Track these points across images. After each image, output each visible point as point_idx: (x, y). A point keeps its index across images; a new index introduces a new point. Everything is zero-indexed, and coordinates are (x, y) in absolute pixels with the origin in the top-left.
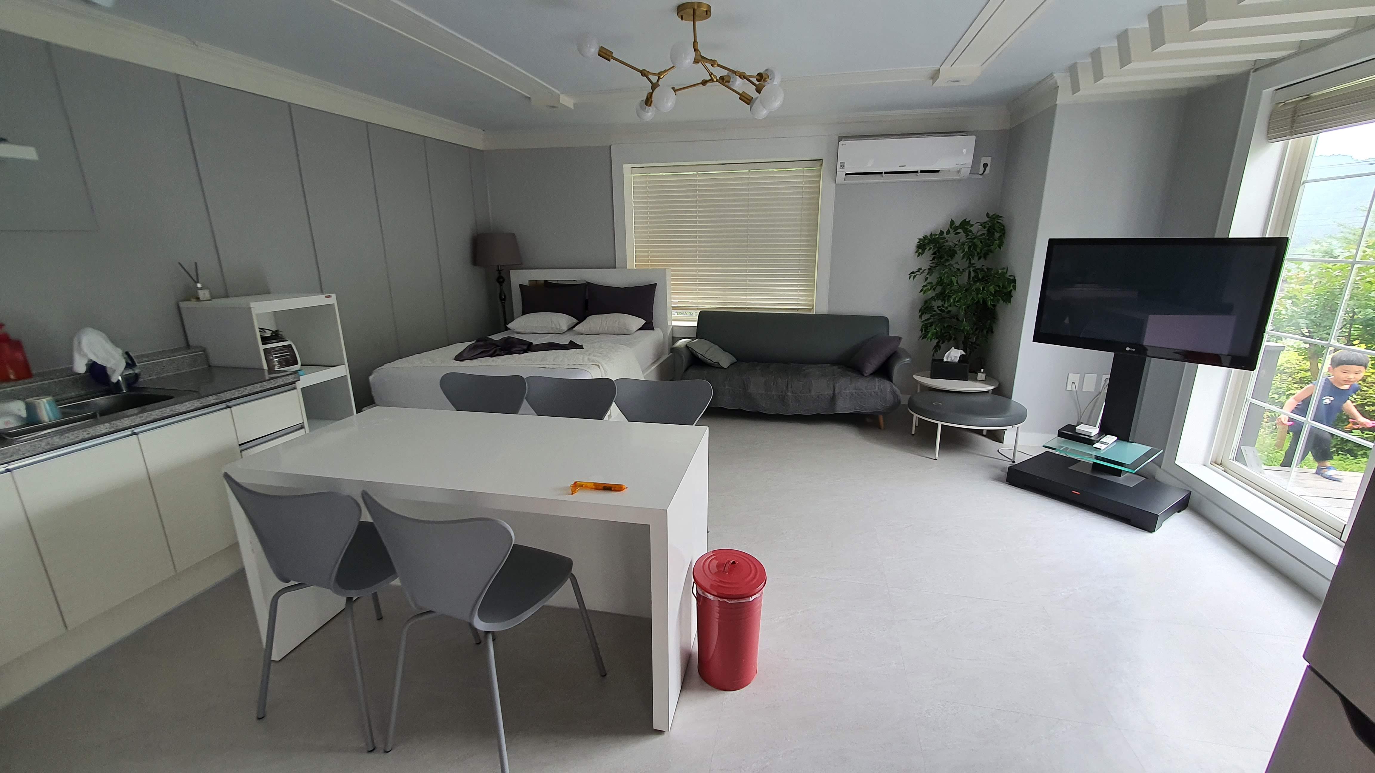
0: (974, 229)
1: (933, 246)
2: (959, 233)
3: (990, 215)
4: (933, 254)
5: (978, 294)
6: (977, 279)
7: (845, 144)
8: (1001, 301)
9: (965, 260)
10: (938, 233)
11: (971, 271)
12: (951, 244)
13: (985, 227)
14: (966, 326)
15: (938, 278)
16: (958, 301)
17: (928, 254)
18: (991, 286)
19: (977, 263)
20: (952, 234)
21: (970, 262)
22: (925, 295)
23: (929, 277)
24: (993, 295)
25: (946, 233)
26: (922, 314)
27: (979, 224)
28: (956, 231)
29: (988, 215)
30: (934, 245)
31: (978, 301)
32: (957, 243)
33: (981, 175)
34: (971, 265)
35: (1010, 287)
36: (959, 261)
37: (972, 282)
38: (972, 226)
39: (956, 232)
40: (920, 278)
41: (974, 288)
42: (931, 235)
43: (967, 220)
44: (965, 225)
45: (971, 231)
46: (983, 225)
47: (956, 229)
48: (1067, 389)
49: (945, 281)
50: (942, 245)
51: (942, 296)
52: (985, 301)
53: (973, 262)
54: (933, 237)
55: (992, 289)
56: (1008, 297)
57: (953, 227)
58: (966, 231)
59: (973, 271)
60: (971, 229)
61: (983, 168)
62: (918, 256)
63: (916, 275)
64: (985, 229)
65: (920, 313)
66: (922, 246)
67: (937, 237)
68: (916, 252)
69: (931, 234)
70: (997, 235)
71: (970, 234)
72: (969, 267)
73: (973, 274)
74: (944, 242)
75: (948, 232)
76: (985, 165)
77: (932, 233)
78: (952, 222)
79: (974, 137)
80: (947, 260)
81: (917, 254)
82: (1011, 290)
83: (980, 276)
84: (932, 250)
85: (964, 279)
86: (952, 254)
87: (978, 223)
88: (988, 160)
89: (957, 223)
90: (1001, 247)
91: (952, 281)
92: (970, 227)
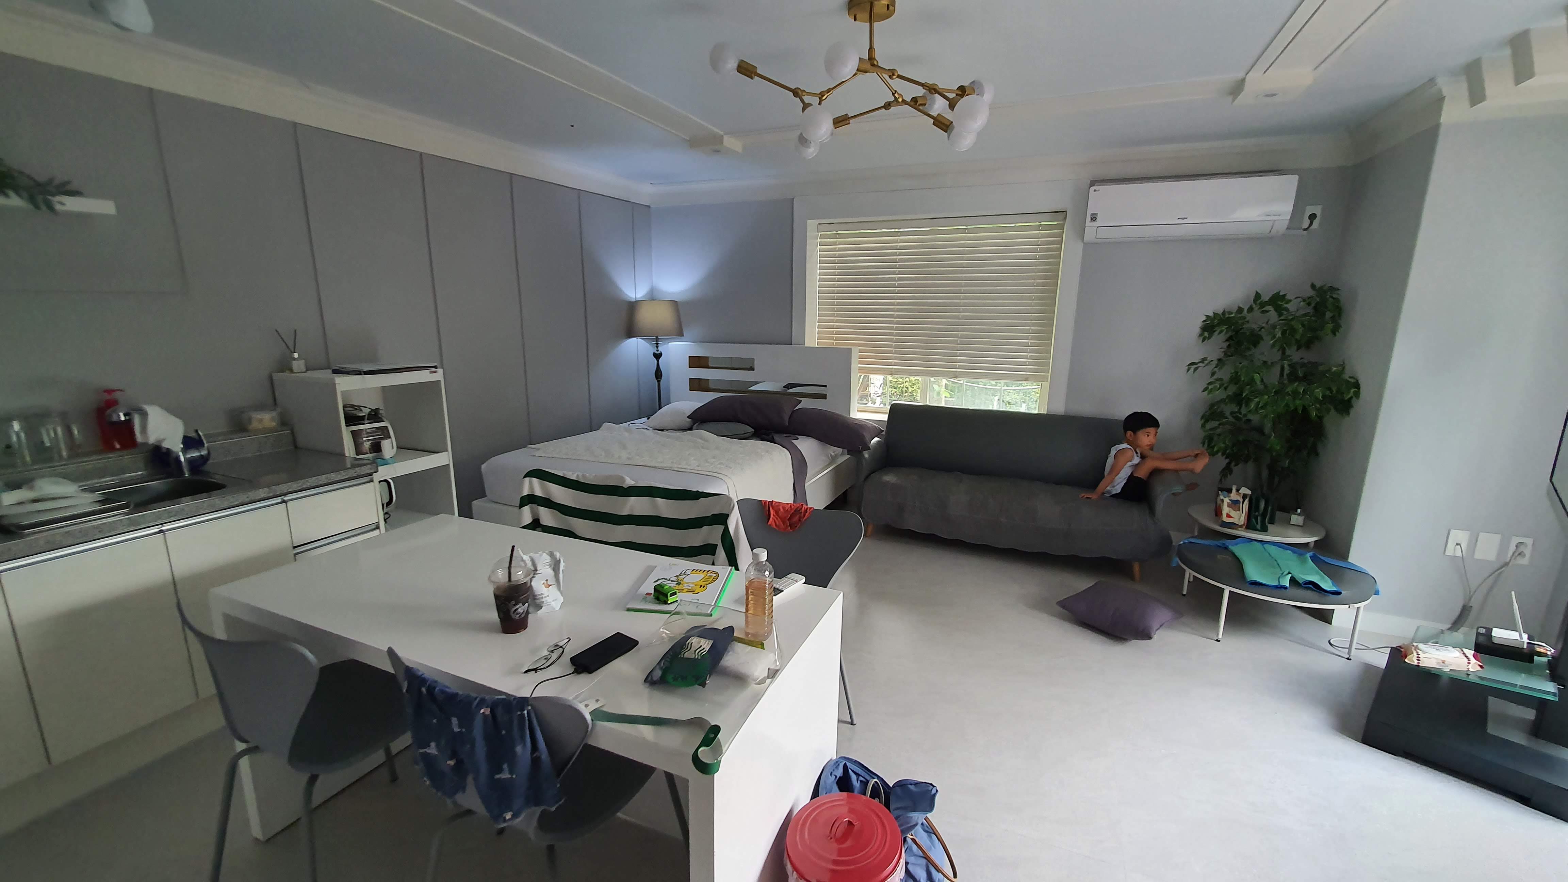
0: (1291, 307)
1: (1226, 328)
2: (1268, 311)
3: (1317, 287)
4: (1227, 340)
5: (1294, 399)
6: (1293, 377)
7: (1099, 190)
8: (1333, 412)
9: (1275, 350)
10: (1235, 311)
11: (1286, 366)
12: (1254, 326)
13: (1309, 304)
14: (1275, 443)
15: (1231, 373)
16: (1262, 408)
17: (1219, 340)
18: (1318, 389)
19: (1295, 355)
20: (1257, 313)
21: (1284, 353)
22: (1210, 395)
23: (1217, 371)
24: (1320, 402)
25: (1248, 310)
26: (1207, 421)
27: (1300, 300)
28: (1262, 308)
29: (1313, 286)
30: (1227, 326)
31: (1296, 409)
32: (1263, 325)
33: (1305, 230)
34: (1284, 356)
35: (1349, 392)
36: (1266, 351)
37: (1286, 382)
38: (1289, 301)
39: (1264, 309)
40: (1204, 373)
41: (1289, 389)
42: (1224, 313)
43: (1281, 294)
44: (1277, 301)
45: (1287, 310)
46: (1308, 301)
47: (1263, 305)
48: (1446, 554)
49: (1243, 379)
50: (1241, 327)
51: (1238, 399)
52: (1305, 409)
53: (1288, 352)
54: (1227, 316)
55: (1319, 393)
56: (1344, 406)
57: (1258, 302)
58: (1279, 310)
59: (1289, 365)
60: (1285, 305)
61: (1309, 221)
62: (1203, 341)
63: (1199, 367)
64: (1309, 307)
65: (1203, 421)
66: (1209, 328)
67: (1232, 315)
68: (1200, 335)
69: (1224, 311)
70: (1328, 315)
71: (1285, 313)
72: (1282, 359)
73: (1287, 371)
74: (1243, 324)
75: (1251, 309)
76: (1312, 217)
77: (1226, 310)
78: (1258, 296)
79: (1296, 177)
80: (1249, 349)
81: (1202, 338)
82: (1351, 398)
83: (1300, 374)
84: (1224, 333)
85: (1273, 377)
86: (1255, 339)
87: (1299, 297)
88: (1317, 210)
89: (1266, 298)
90: (1337, 333)
91: (1253, 379)
92: (1286, 303)
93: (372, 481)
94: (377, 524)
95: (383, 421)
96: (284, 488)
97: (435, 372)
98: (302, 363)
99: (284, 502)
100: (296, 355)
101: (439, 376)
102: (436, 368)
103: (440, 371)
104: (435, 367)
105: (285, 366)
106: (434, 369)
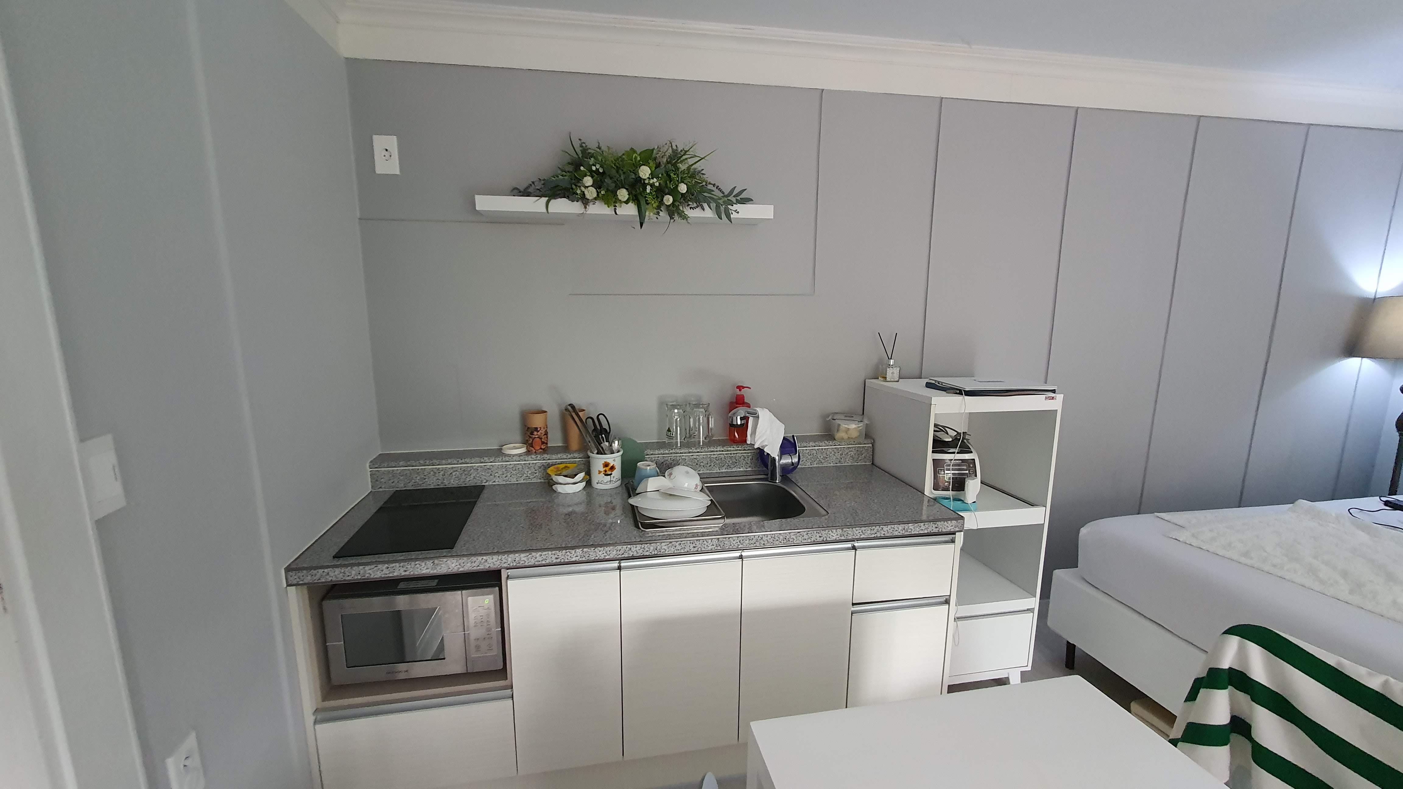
93: (953, 541)
94: (948, 597)
95: (971, 452)
96: (857, 532)
97: (1053, 398)
98: (896, 371)
99: (854, 548)
100: (892, 362)
101: (1056, 404)
102: (1054, 393)
103: (1060, 397)
104: (1054, 391)
105: (880, 373)
106: (1052, 395)
